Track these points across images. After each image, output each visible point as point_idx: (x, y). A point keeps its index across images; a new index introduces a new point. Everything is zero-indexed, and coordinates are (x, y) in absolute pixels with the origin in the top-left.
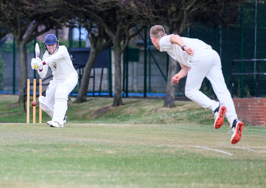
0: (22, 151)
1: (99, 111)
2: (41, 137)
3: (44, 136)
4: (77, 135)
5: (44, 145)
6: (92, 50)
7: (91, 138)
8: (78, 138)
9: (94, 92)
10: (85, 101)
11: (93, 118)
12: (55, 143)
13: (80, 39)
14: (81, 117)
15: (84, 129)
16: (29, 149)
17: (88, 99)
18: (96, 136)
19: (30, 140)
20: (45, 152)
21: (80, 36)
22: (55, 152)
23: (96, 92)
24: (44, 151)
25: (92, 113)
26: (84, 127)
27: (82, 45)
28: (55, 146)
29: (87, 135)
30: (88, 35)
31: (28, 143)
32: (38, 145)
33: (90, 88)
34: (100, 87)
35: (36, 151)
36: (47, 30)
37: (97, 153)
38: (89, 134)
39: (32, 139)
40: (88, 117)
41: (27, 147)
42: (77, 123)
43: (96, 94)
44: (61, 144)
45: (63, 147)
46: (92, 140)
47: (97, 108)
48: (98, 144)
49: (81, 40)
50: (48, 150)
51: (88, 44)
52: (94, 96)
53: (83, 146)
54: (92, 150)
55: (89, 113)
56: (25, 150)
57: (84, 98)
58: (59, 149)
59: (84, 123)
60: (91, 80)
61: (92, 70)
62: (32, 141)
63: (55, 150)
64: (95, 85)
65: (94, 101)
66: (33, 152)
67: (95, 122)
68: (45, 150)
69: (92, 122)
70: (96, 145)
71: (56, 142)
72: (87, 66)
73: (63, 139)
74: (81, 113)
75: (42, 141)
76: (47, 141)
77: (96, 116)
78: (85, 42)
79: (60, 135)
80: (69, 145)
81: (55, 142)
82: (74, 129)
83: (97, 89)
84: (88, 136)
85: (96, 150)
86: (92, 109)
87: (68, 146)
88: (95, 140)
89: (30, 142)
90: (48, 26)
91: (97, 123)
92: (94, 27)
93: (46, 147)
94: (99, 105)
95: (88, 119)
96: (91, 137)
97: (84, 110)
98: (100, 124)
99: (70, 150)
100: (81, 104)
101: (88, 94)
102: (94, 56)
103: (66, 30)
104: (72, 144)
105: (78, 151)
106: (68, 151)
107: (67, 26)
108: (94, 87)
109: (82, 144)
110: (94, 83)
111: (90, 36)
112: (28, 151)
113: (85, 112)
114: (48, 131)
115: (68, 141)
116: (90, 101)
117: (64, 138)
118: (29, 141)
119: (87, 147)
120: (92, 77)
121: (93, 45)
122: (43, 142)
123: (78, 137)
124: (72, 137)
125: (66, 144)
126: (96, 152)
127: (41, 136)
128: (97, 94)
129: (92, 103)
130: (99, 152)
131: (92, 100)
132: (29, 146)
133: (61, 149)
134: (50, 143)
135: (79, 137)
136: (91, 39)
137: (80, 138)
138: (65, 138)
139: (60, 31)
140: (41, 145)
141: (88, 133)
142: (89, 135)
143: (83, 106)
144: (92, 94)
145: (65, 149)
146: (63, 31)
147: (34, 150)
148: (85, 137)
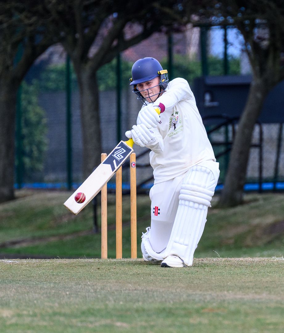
0: (90, 326)
1: (273, 227)
2: (136, 292)
3: (143, 290)
4: (222, 285)
5: (144, 310)
6: (255, 82)
7: (256, 293)
8: (226, 292)
9: (261, 181)
10: (242, 203)
11: (260, 243)
12: (171, 306)
13: (225, 54)
14: (232, 241)
15: (238, 271)
16: (108, 321)
17: (246, 197)
18: (266, 287)
19: (111, 298)
20: (145, 328)
21: (226, 48)
22: (170, 326)
23: (267, 181)
24: (143, 323)
25: (258, 232)
26: (240, 265)
27: (233, 68)
28: (169, 313)
29: (247, 284)
30: (246, 44)
31: (106, 305)
32: (128, 310)
33: (252, 172)
34: (276, 170)
35: (125, 325)
36: (145, 35)
37: (271, 327)
38: (251, 282)
39: (115, 297)
40: (249, 241)
41: (102, 316)
42: (223, 257)
43: (266, 186)
44: (185, 309)
45: (188, 314)
46: (258, 297)
47: (270, 220)
48: (273, 305)
49: (229, 59)
50: (152, 323)
51: (246, 68)
52: (261, 191)
53: (237, 312)
54: (259, 320)
55: (249, 232)
56: (97, 324)
57: (238, 195)
58: (180, 319)
59: (239, 257)
60: (254, 154)
61: (257, 129)
62: (115, 301)
63: (168, 321)
64: (265, 164)
65: (261, 202)
66: (118, 327)
67: (265, 253)
68: (146, 321)
69: (258, 254)
70: (267, 307)
71: (172, 302)
72: (244, 118)
73: (189, 296)
74: (232, 232)
75: (138, 301)
76: (150, 300)
77: (266, 239)
78: (238, 63)
79: (182, 285)
80: (203, 308)
81: (169, 302)
82: (214, 271)
83: (268, 173)
84: (249, 288)
85: (268, 321)
86: (257, 221)
87: (202, 311)
88: (264, 296)
89: (111, 304)
90: (149, 25)
91: (270, 256)
92: (258, 26)
93: (149, 316)
94: (274, 213)
95: (248, 247)
96: (257, 290)
97: (237, 224)
98: (277, 257)
99: (205, 321)
100: (231, 211)
101: (248, 187)
102: (259, 95)
104: (210, 306)
105: (226, 322)
106: (200, 323)
107: (195, 25)
108: (261, 169)
109: (232, 308)
110: (261, 159)
111: (250, 47)
112: (106, 326)
113: (241, 230)
114: (152, 277)
115: (200, 300)
116: (253, 204)
117: (190, 292)
118: (107, 302)
119: (247, 314)
120: (255, 146)
121: (258, 68)
122: (140, 303)
123: (224, 290)
124: (212, 290)
125: (196, 306)
126: (269, 324)
127: (135, 290)
128: (269, 186)
129: (257, 207)
130: (275, 324)
131: (256, 200)
132: (108, 314)
133: (185, 320)
134: (157, 305)
135: (228, 291)
136: (252, 55)
137: (230, 292)
138: (194, 293)
140: (137, 311)
141: (249, 280)
142: (250, 284)
143: (235, 214)
144: (256, 187)
145: (194, 320)
146: (185, 37)
147: (118, 324)
148: (241, 288)
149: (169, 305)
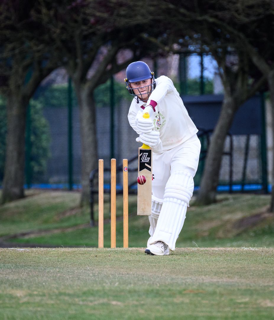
0: (90, 304)
1: (241, 222)
2: (128, 276)
3: (134, 274)
4: (200, 270)
5: (135, 291)
6: (227, 100)
7: (229, 277)
8: (203, 277)
9: (231, 183)
10: (215, 201)
11: (230, 235)
12: (158, 288)
13: (202, 77)
14: (206, 234)
15: (213, 258)
16: (105, 300)
17: (219, 197)
18: (237, 272)
19: (107, 281)
20: (136, 306)
21: (202, 72)
22: (157, 305)
23: (236, 184)
24: (135, 302)
26: (213, 254)
27: (207, 88)
28: (157, 294)
29: (221, 270)
30: (219, 69)
31: (104, 287)
32: (122, 291)
33: (224, 175)
34: (244, 174)
35: (119, 303)
37: (242, 306)
38: (224, 268)
39: (110, 280)
40: (221, 234)
41: (100, 296)
42: (199, 246)
43: (236, 188)
44: (169, 290)
45: (173, 294)
46: (231, 280)
47: (238, 216)
48: (244, 288)
49: (205, 80)
50: (142, 302)
51: (219, 88)
52: (231, 192)
53: (214, 293)
54: (231, 300)
55: (222, 226)
56: (96, 303)
57: (212, 195)
58: (165, 299)
59: (214, 247)
60: (226, 160)
61: (228, 140)
62: (111, 284)
63: (156, 301)
64: (234, 169)
65: (231, 201)
66: (113, 305)
67: (235, 244)
68: (137, 301)
69: (229, 245)
70: (238, 289)
71: (158, 285)
72: (217, 131)
73: (172, 279)
74: (206, 227)
75: (130, 284)
76: (140, 283)
77: (235, 232)
78: (211, 84)
79: (167, 270)
80: (185, 290)
81: (156, 285)
82: (193, 259)
83: (238, 177)
84: (222, 273)
85: (239, 301)
86: (227, 217)
87: (184, 292)
88: (236, 279)
89: (107, 286)
92: (230, 53)
93: (139, 296)
95: (220, 238)
96: (229, 275)
97: (211, 219)
98: (246, 247)
99: (187, 300)
100: (206, 208)
101: (220, 188)
102: (230, 111)
103: (174, 60)
104: (190, 288)
105: (204, 302)
106: (182, 303)
107: (175, 52)
108: (231, 173)
109: (211, 289)
110: (231, 165)
111: (222, 71)
112: (103, 304)
113: (214, 224)
114: (141, 264)
115: (183, 283)
116: (224, 203)
117: (174, 276)
118: (104, 284)
119: (221, 295)
120: (226, 154)
121: (229, 88)
122: (132, 285)
123: (202, 275)
124: (192, 274)
125: (178, 288)
126: (240, 303)
127: (128, 274)
128: (238, 188)
129: (227, 205)
130: (246, 303)
131: (227, 199)
132: (105, 294)
133: (170, 300)
134: (146, 287)
135: (205, 275)
137: (207, 276)
138: (177, 277)
139: (161, 61)
140: (130, 292)
141: (223, 266)
142: (224, 270)
143: (209, 211)
144: (227, 188)
145: (178, 300)
146: (167, 62)
147: (114, 303)
148: (216, 273)
149: (156, 287)
